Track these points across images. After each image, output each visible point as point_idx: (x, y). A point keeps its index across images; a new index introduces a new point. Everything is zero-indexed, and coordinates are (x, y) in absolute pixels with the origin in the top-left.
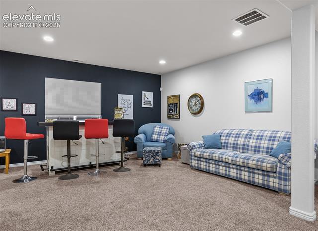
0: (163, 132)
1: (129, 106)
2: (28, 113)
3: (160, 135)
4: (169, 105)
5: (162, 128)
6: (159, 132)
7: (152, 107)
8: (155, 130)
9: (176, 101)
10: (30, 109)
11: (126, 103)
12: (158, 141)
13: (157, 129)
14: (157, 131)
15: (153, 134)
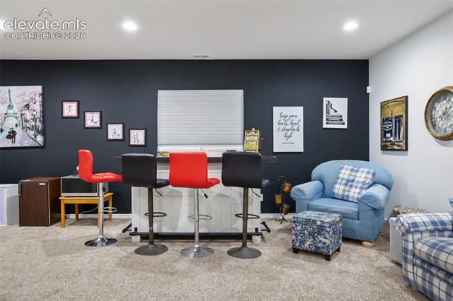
0: (357, 179)
1: (296, 127)
2: (136, 143)
3: (351, 186)
4: (384, 120)
5: (357, 171)
6: (348, 181)
7: (345, 126)
8: (341, 176)
9: (398, 111)
10: (138, 137)
11: (289, 122)
12: (344, 199)
13: (345, 174)
14: (346, 177)
15: (336, 183)
